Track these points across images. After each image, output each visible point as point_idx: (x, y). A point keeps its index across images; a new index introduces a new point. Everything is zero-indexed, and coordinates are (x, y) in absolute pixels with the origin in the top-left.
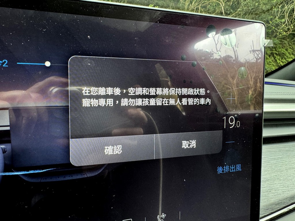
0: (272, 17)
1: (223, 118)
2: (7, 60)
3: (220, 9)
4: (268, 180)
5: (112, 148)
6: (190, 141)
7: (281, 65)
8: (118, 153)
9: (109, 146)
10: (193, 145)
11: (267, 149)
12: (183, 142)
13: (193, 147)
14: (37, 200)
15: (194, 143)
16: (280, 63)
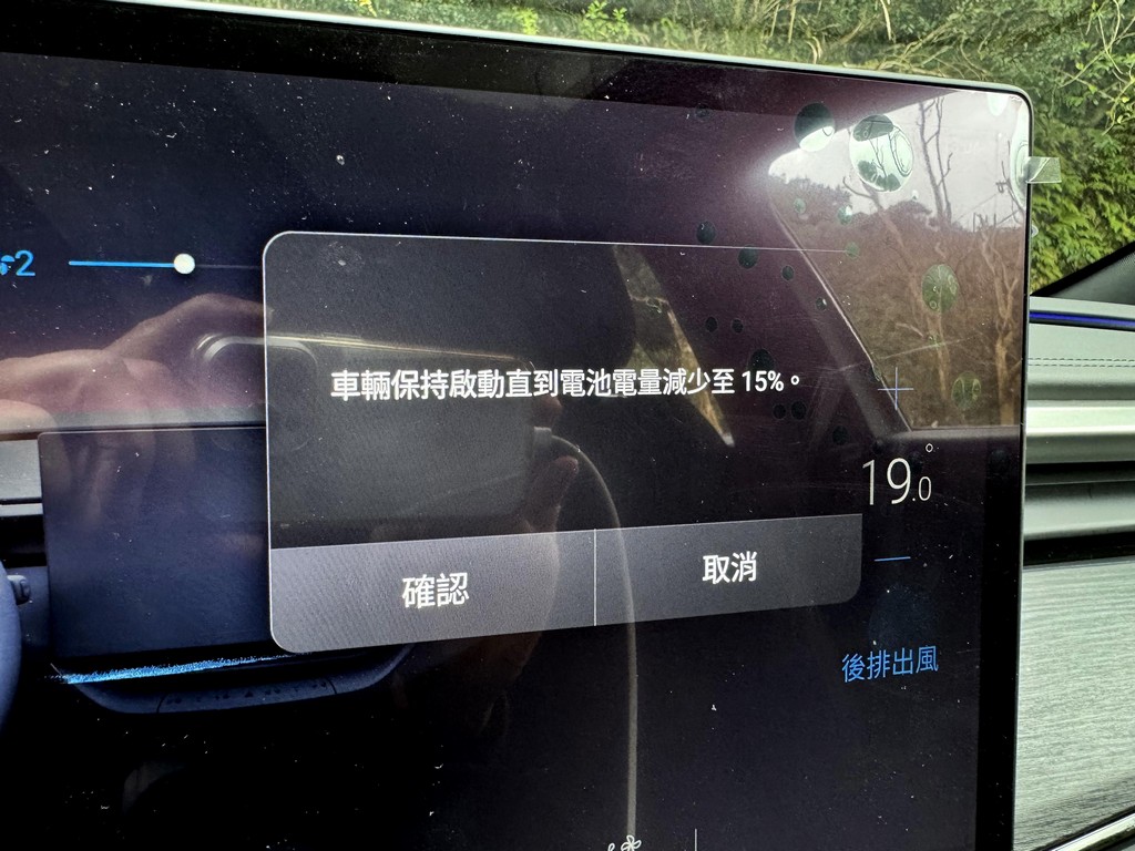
0: (1086, 45)
1: (865, 465)
2: (31, 251)
3: (877, 16)
4: (1051, 709)
5: (429, 583)
6: (735, 555)
7: (1126, 239)
8: (455, 602)
9: (419, 576)
10: (745, 570)
11: (1047, 583)
12: (706, 558)
13: (746, 577)
14: (145, 783)
15: (751, 565)
16: (1120, 230)
